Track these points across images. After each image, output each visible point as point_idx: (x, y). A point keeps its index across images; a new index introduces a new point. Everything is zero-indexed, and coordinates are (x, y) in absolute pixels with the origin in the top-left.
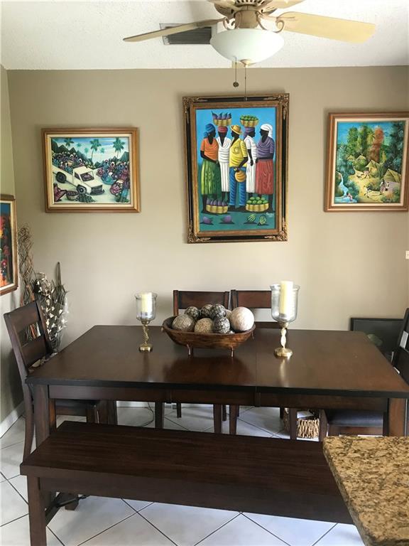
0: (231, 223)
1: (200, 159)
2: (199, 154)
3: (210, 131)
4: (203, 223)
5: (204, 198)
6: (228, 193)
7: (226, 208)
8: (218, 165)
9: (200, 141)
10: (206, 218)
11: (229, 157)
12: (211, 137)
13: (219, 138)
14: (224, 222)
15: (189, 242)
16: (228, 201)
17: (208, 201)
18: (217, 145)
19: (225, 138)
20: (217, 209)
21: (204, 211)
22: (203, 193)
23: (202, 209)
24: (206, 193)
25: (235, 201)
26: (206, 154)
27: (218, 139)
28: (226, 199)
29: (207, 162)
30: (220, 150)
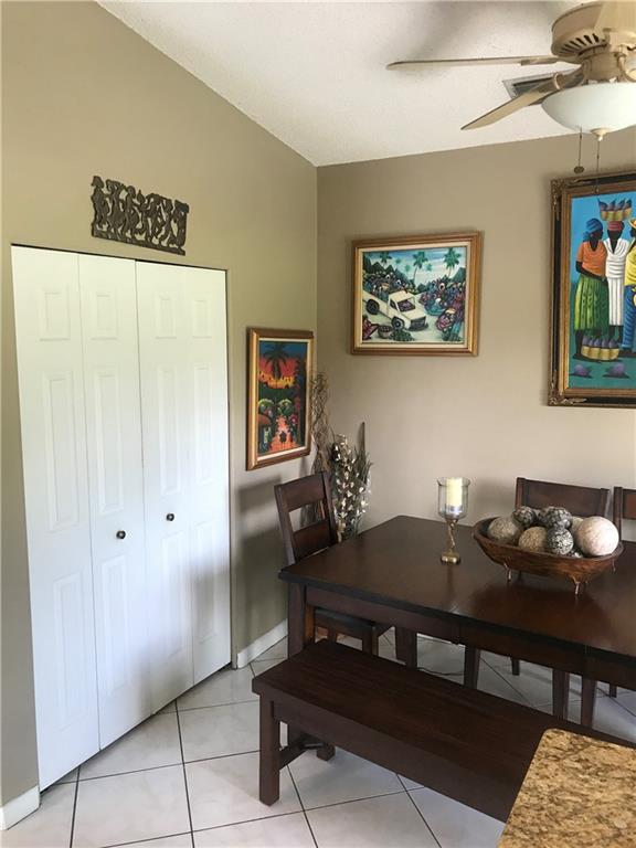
0: (623, 376)
1: (575, 275)
2: (573, 266)
3: (594, 230)
4: (574, 374)
5: (579, 336)
6: (621, 327)
7: (616, 351)
8: (606, 283)
9: (577, 245)
10: (580, 366)
11: (623, 270)
12: (594, 240)
13: (608, 240)
14: (611, 374)
15: (550, 404)
16: (620, 341)
17: (585, 340)
18: (605, 251)
19: (620, 240)
20: (600, 353)
21: (578, 356)
22: (577, 327)
23: (575, 352)
24: (583, 327)
25: (631, 341)
26: (584, 266)
27: (607, 242)
28: (616, 337)
29: (587, 279)
30: (609, 258)
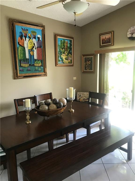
0: (30, 70)
1: (18, 46)
2: (17, 43)
3: (21, 35)
4: (20, 71)
5: (20, 61)
6: (29, 59)
7: (28, 65)
8: (25, 48)
10: (21, 68)
11: (28, 46)
13: (24, 38)
16: (29, 62)
17: (22, 62)
18: (24, 40)
19: (26, 38)
20: (25, 65)
21: (20, 66)
22: (19, 59)
24: (21, 59)
25: (31, 62)
26: (20, 43)
28: (28, 61)
29: (21, 47)
30: (25, 42)
